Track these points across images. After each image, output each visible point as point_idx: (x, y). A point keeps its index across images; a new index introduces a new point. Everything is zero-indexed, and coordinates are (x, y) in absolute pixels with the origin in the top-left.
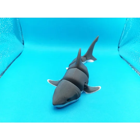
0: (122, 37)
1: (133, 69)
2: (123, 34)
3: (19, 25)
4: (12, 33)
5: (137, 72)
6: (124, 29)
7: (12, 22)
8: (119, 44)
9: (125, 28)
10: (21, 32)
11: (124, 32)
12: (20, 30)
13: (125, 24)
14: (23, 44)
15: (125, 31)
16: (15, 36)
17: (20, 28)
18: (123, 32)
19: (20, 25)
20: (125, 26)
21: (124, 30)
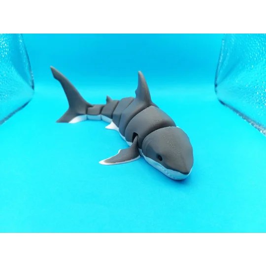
1: (245, 120)
2: (221, 59)
3: (24, 51)
4: (7, 61)
5: (253, 125)
6: (221, 49)
7: (6, 40)
9: (223, 48)
10: (27, 64)
11: (222, 55)
12: (25, 60)
13: (223, 40)
14: (33, 87)
16: (13, 68)
17: (25, 57)
18: (220, 55)
19: (26, 51)
20: (223, 44)
21: (222, 52)
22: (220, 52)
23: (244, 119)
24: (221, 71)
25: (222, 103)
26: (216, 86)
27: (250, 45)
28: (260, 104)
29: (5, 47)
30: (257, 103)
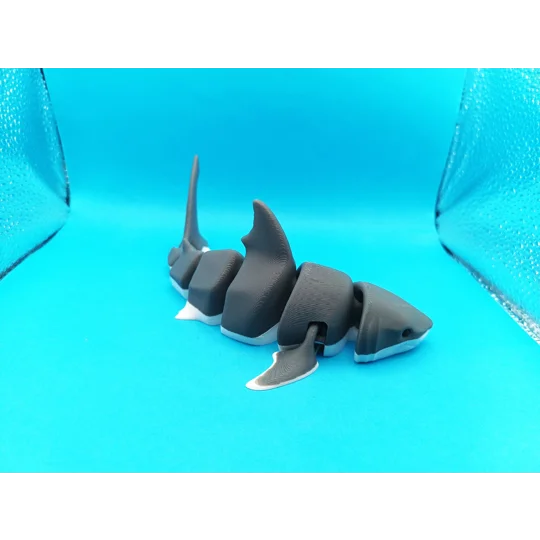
9: (456, 140)
15: (457, 150)
21: (454, 148)
22: (451, 149)
23: (492, 292)
24: (450, 188)
25: (448, 251)
26: (438, 214)
27: (512, 147)
28: (525, 269)
29: (13, 125)
30: (519, 267)
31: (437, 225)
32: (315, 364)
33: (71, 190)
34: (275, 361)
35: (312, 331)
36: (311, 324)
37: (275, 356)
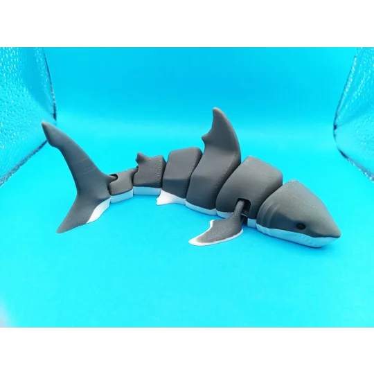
0: (345, 94)
8: (336, 116)
9: (353, 69)
18: (348, 80)
22: (348, 76)
26: (335, 127)
31: (335, 136)
32: (239, 231)
33: (57, 109)
34: (211, 226)
35: (240, 205)
36: (239, 199)
37: (211, 223)
